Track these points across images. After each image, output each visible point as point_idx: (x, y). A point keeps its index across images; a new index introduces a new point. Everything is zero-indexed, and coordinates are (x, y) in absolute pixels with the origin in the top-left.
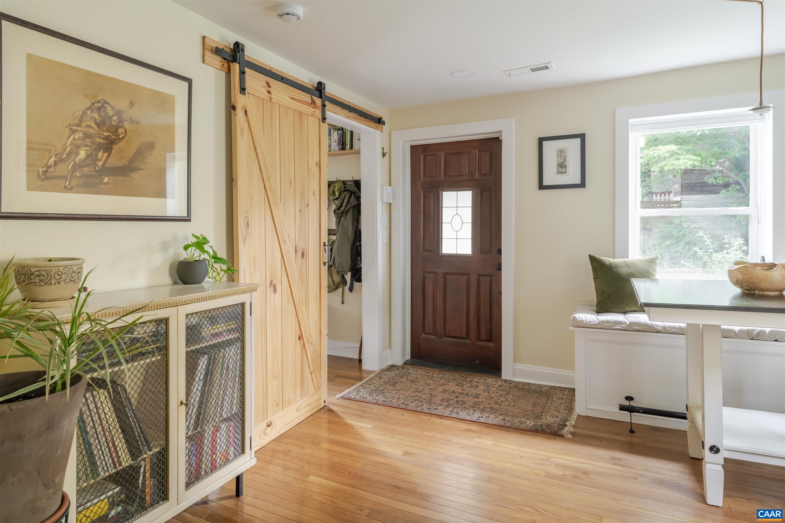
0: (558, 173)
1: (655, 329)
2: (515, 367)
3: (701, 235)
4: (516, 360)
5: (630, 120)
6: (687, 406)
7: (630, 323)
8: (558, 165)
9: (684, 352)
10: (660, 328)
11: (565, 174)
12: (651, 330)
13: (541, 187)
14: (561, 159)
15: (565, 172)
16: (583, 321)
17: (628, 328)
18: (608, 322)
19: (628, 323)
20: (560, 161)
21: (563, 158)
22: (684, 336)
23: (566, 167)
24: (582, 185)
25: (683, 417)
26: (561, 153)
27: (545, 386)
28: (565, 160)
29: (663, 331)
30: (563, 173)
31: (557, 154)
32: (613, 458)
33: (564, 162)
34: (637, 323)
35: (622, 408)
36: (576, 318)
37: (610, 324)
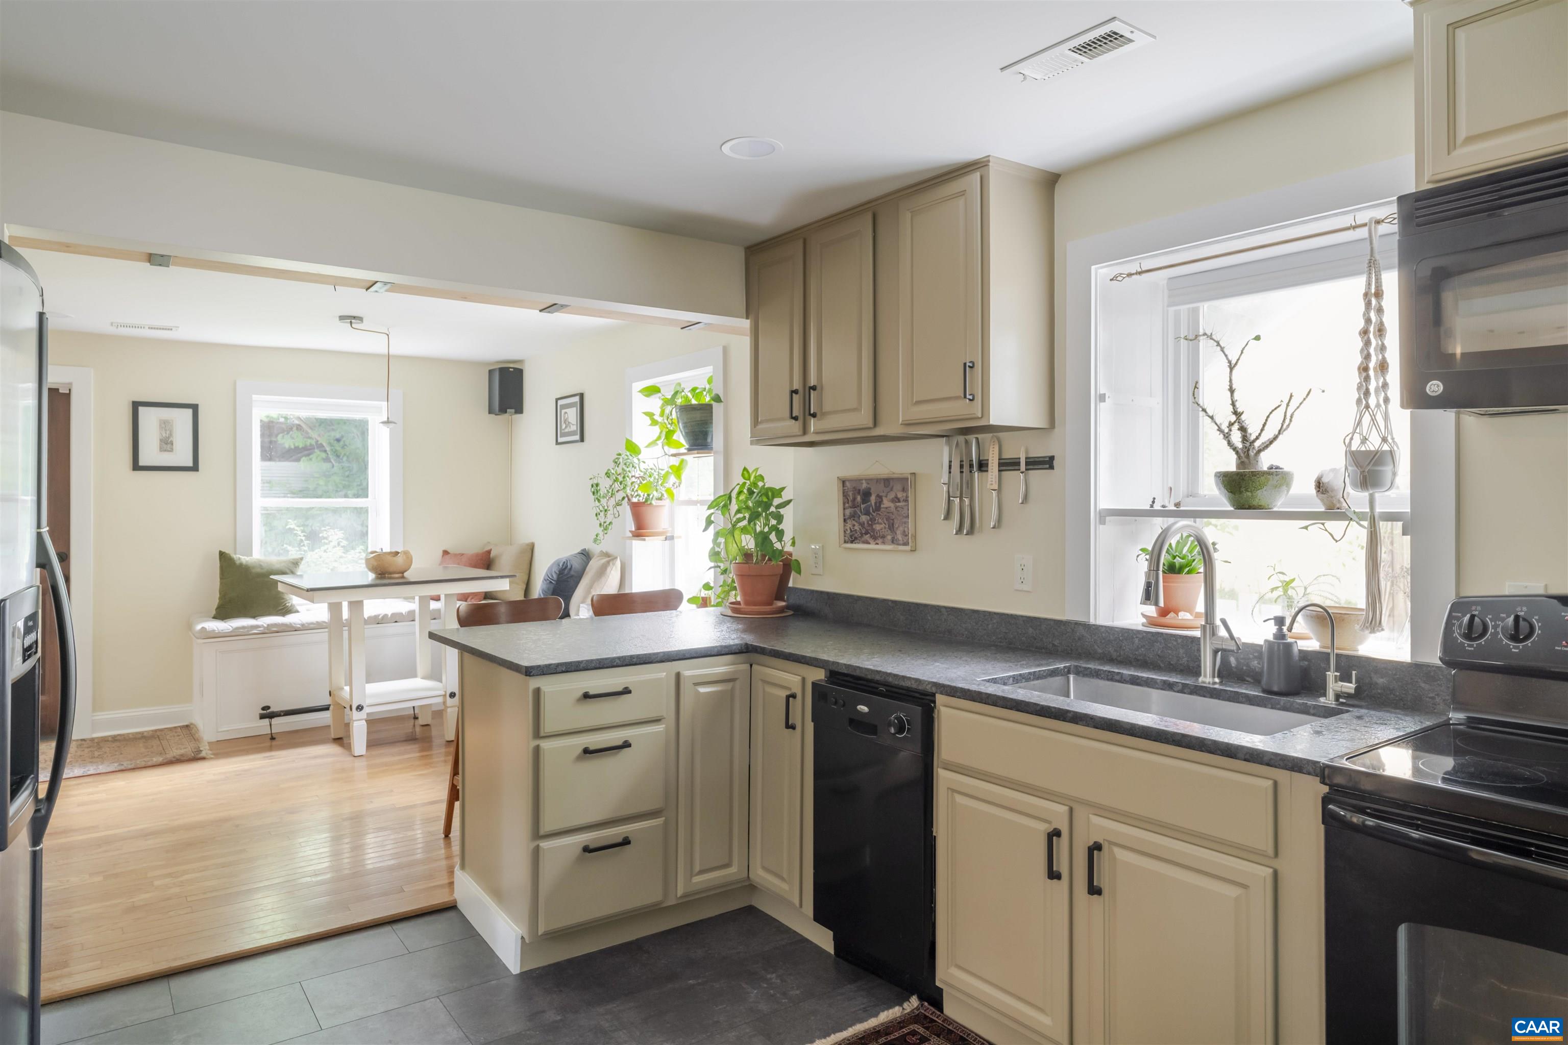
0: (162, 450)
1: (293, 627)
2: (94, 718)
3: (292, 527)
4: (97, 706)
5: (254, 396)
6: (330, 692)
7: (268, 625)
8: (161, 440)
9: (325, 644)
10: (299, 626)
11: (171, 453)
12: (289, 629)
13: (136, 467)
14: (166, 433)
15: (171, 450)
16: (214, 630)
17: (266, 631)
18: (243, 627)
19: (265, 626)
20: (164, 435)
21: (168, 432)
23: (172, 444)
24: (195, 468)
25: (326, 708)
26: (165, 425)
28: (171, 435)
29: (302, 629)
30: (169, 451)
31: (160, 425)
33: (169, 438)
34: (276, 624)
35: (262, 717)
36: (206, 629)
37: (246, 630)
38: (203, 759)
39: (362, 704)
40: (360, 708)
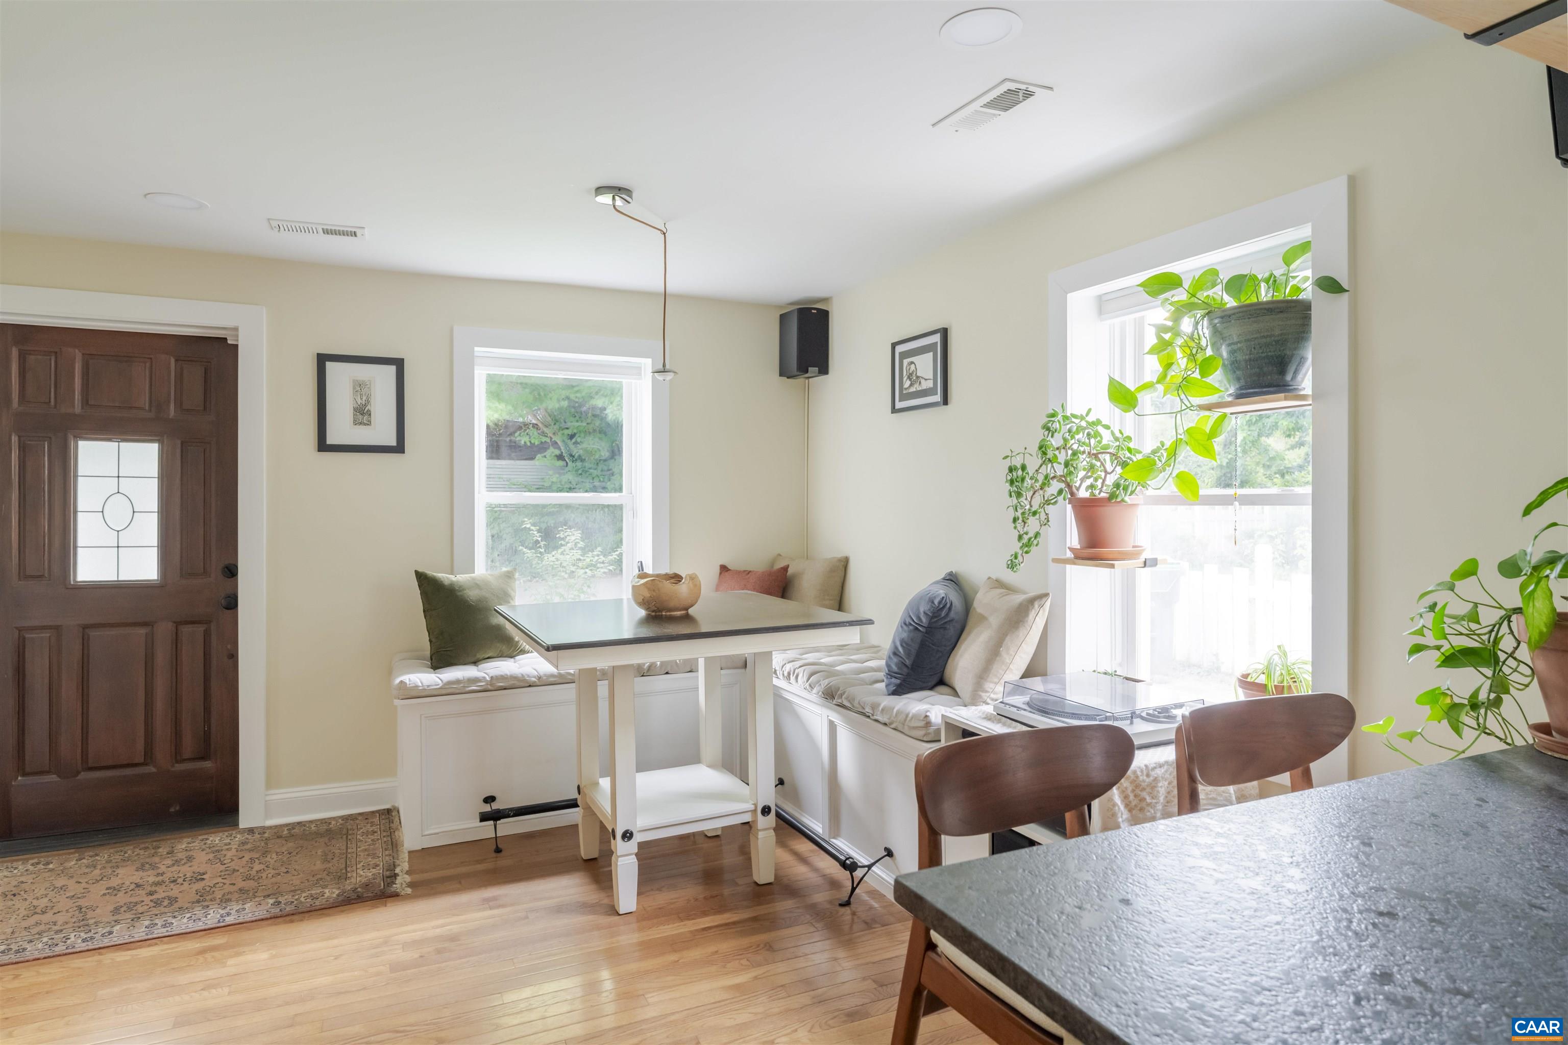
0: (356, 423)
1: (524, 680)
2: (268, 798)
3: (527, 526)
4: (271, 783)
5: (476, 349)
6: (579, 787)
7: (492, 677)
8: (355, 410)
9: (573, 708)
10: (534, 679)
11: (368, 426)
12: (522, 684)
13: (323, 446)
14: (361, 399)
15: (369, 424)
16: (417, 686)
17: (490, 687)
18: (458, 682)
19: (488, 679)
20: (359, 401)
21: (364, 398)
22: (573, 685)
23: (370, 415)
24: (399, 448)
25: (573, 804)
26: (360, 387)
27: (334, 818)
28: (368, 402)
29: (538, 683)
30: (365, 424)
31: (354, 388)
32: (486, 900)
33: (366, 405)
34: (502, 676)
35: (484, 817)
36: (405, 683)
37: (462, 685)
38: (396, 895)
39: (631, 828)
40: (628, 836)
